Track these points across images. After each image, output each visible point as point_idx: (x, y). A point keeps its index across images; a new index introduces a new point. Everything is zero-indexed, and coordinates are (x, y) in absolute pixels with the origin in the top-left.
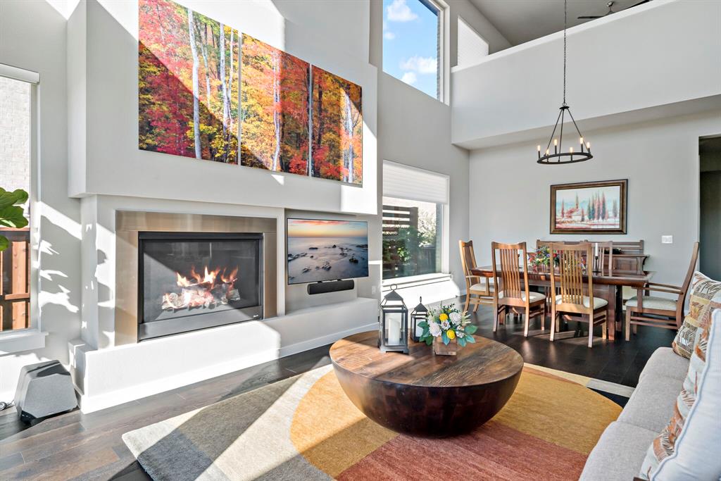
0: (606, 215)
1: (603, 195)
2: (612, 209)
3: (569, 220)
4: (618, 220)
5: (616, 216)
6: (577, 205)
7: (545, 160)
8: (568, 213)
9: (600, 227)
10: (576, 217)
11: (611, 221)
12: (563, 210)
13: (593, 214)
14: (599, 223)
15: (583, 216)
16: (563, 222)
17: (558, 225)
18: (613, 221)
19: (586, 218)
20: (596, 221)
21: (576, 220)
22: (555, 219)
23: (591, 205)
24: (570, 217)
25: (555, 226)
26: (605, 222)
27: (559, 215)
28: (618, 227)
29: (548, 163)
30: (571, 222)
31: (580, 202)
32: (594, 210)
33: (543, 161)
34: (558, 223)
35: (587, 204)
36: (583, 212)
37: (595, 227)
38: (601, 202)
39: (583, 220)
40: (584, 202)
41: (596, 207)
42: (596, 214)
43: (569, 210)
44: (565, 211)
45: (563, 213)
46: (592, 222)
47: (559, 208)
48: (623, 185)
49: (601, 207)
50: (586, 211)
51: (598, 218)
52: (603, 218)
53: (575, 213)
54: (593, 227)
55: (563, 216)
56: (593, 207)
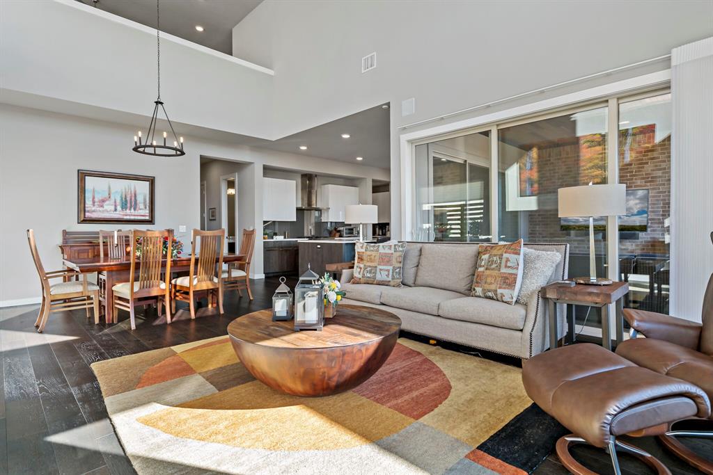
0: (138, 206)
1: (135, 188)
2: (142, 201)
3: (101, 209)
4: (147, 212)
5: (146, 208)
6: (109, 194)
7: (141, 149)
8: (99, 202)
9: (132, 218)
10: (108, 206)
11: (142, 212)
12: (94, 198)
13: (126, 205)
14: (130, 214)
15: (116, 206)
16: (94, 211)
17: (88, 215)
18: (143, 213)
19: (119, 208)
20: (128, 211)
21: (109, 210)
22: (85, 207)
23: (124, 196)
24: (102, 206)
25: (85, 215)
26: (136, 213)
27: (89, 203)
28: (147, 218)
29: (144, 152)
30: (103, 211)
31: (112, 192)
32: (126, 201)
33: (139, 149)
34: (88, 212)
35: (120, 195)
36: (115, 202)
37: (128, 217)
38: (133, 195)
39: (116, 210)
40: (116, 192)
41: (128, 199)
42: (129, 205)
43: (100, 198)
44: (96, 200)
45: (94, 202)
46: (124, 212)
47: (88, 195)
48: (152, 181)
49: (133, 198)
50: (118, 201)
51: (130, 209)
52: (135, 209)
53: (107, 202)
54: (126, 218)
55: (93, 205)
56: (126, 199)
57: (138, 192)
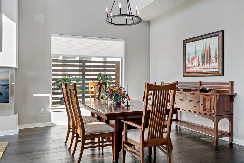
0: (211, 60)
1: (209, 45)
2: (214, 55)
3: (192, 65)
5: (216, 61)
6: (196, 53)
9: (208, 71)
10: (195, 63)
13: (204, 60)
14: (207, 68)
15: (199, 62)
16: (189, 67)
17: (187, 70)
18: (215, 66)
19: (201, 63)
20: (205, 65)
21: (195, 66)
23: (203, 53)
24: (192, 63)
25: (185, 70)
26: (210, 66)
27: (187, 63)
30: (193, 67)
31: (197, 51)
32: (204, 57)
34: (187, 68)
35: (201, 53)
38: (208, 51)
39: (199, 65)
40: (199, 51)
41: (206, 55)
42: (206, 60)
43: (192, 58)
44: (190, 59)
45: (189, 61)
46: (203, 67)
47: (187, 57)
49: (208, 54)
50: (200, 58)
51: (207, 64)
52: (209, 63)
53: (195, 60)
54: (204, 71)
55: (189, 63)
56: (204, 55)
57: (211, 48)
